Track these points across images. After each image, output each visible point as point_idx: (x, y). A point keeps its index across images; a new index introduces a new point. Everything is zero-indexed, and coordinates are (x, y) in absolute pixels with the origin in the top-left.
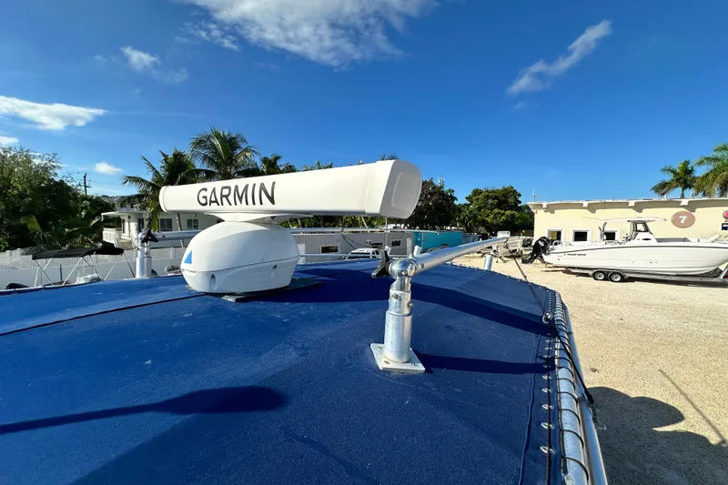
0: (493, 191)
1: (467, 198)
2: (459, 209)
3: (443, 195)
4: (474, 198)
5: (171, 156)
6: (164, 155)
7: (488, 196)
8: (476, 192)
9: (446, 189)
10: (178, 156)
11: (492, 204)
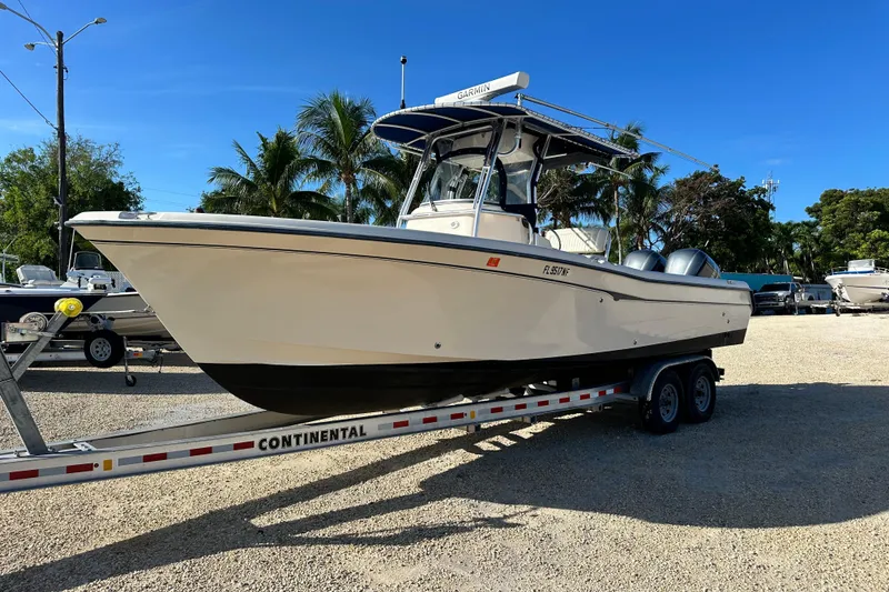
0: (871, 193)
1: (810, 211)
2: (787, 232)
3: (743, 199)
4: (825, 209)
5: (272, 140)
6: (262, 138)
7: (857, 202)
8: (831, 197)
9: (748, 187)
10: (283, 139)
11: (867, 220)
